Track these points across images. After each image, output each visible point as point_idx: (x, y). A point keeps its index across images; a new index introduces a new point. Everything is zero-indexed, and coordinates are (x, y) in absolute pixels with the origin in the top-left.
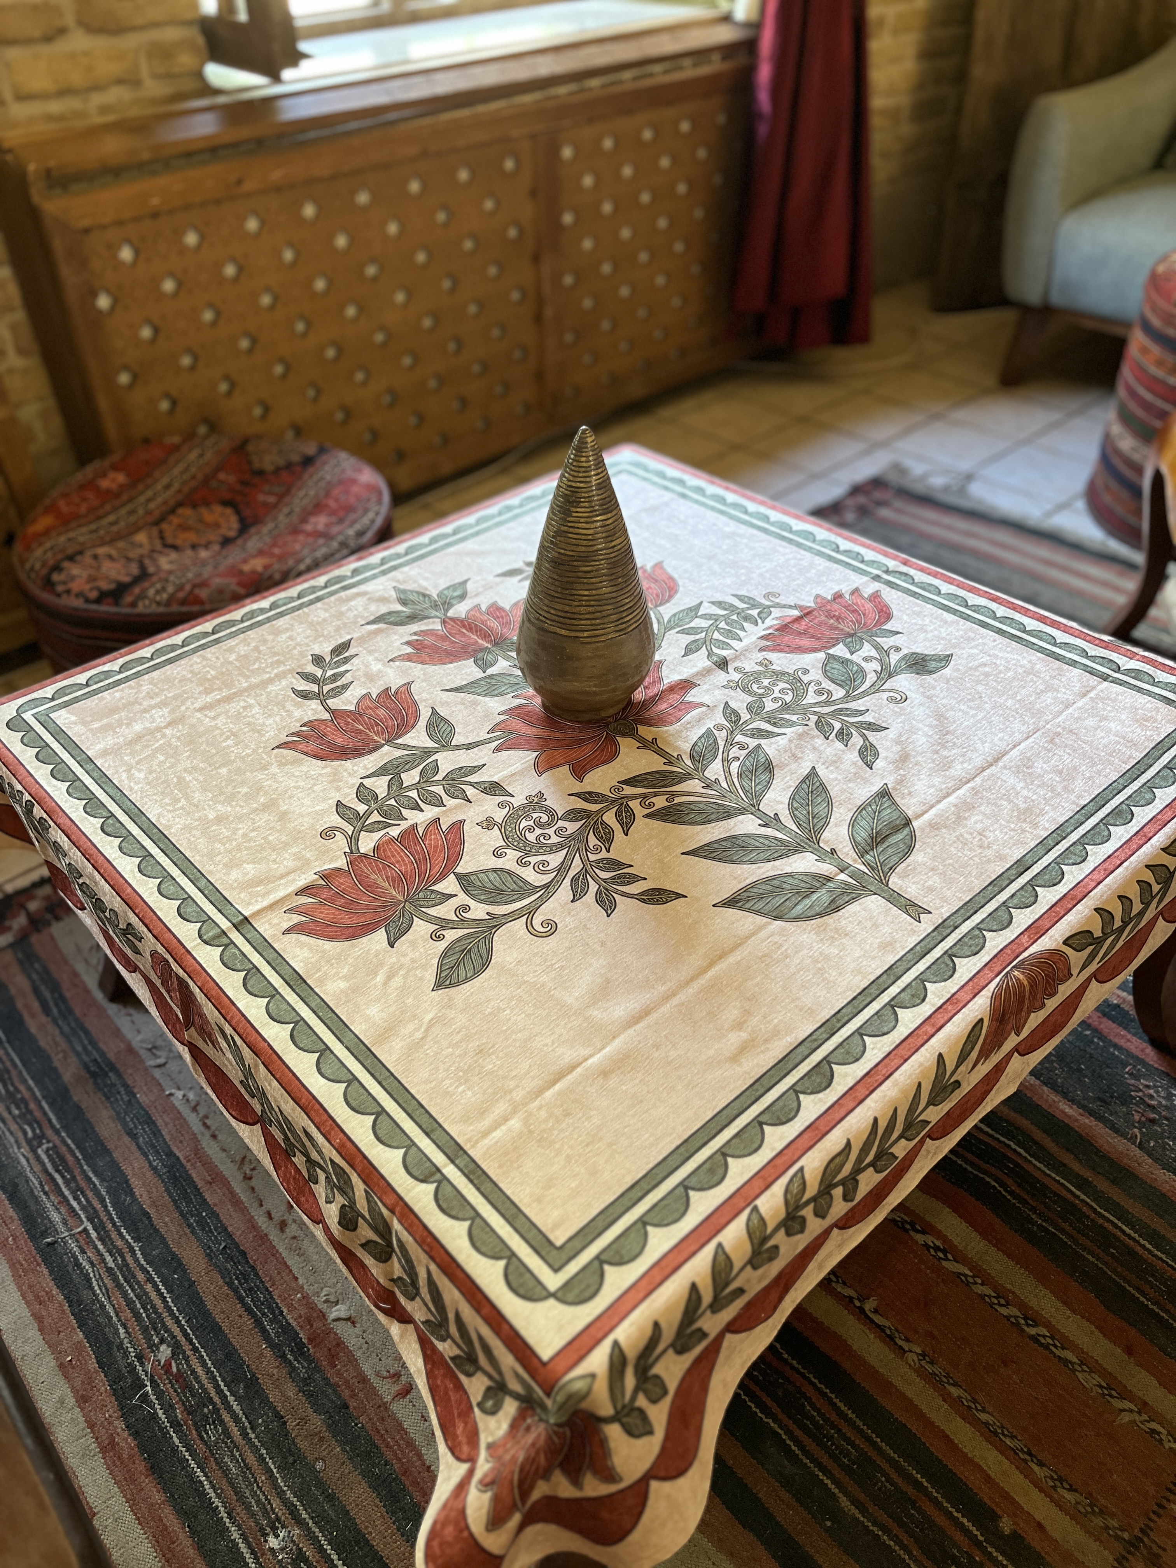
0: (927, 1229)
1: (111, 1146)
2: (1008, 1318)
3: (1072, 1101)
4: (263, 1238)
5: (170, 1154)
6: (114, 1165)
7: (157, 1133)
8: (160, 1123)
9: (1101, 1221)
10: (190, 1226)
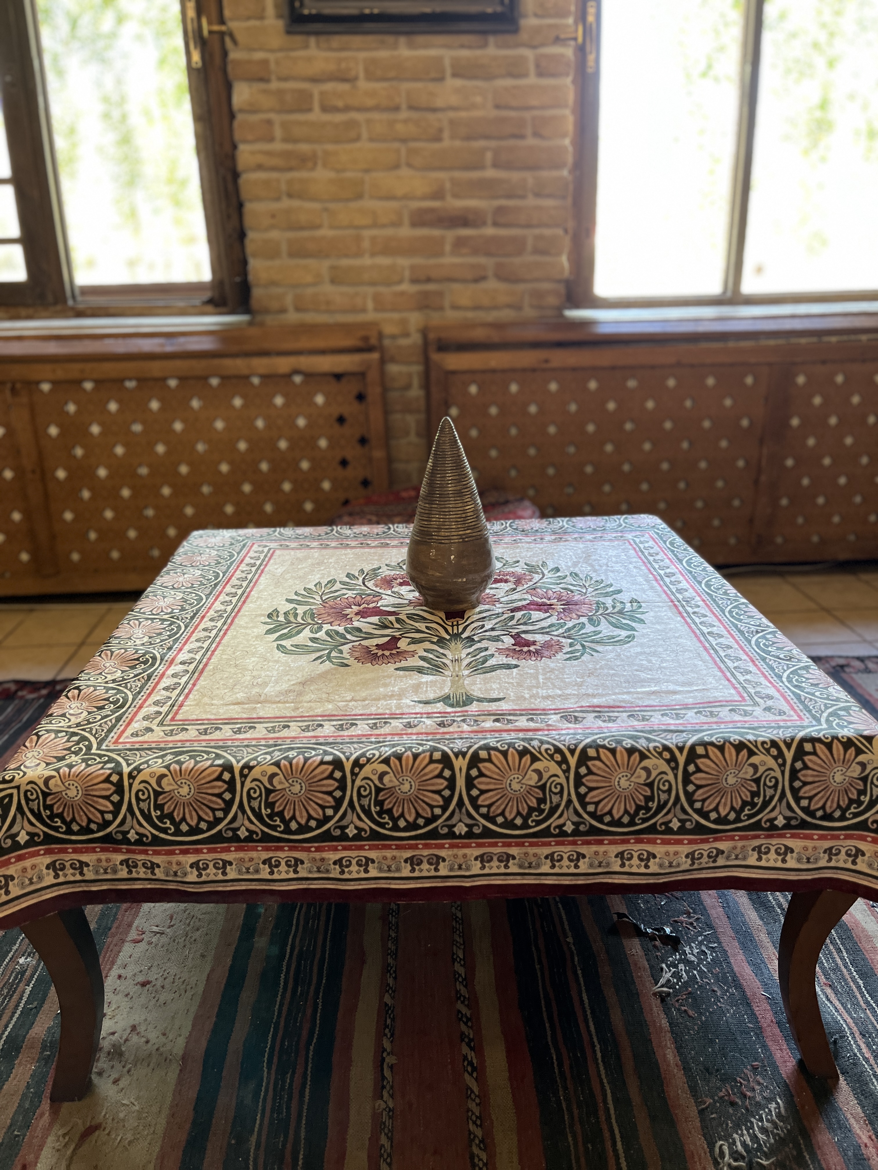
0: (478, 1049)
2: (470, 1133)
3: (681, 1053)
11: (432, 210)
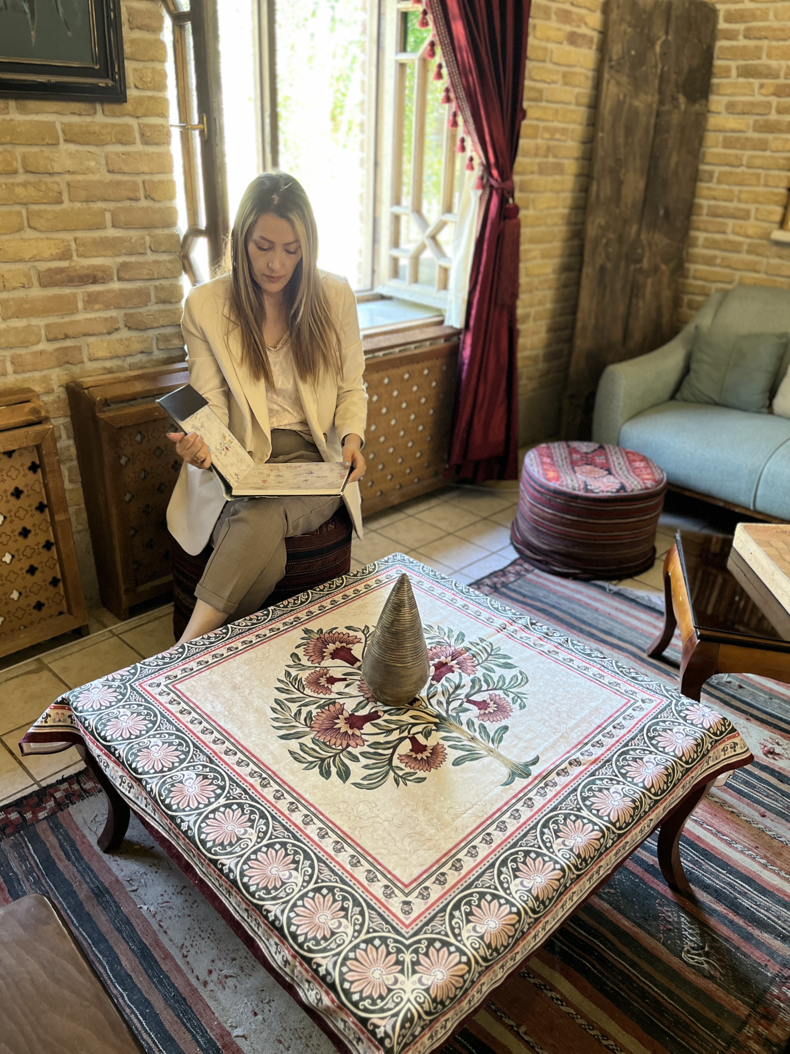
0: (553, 988)
1: (108, 937)
2: (594, 1036)
3: (629, 918)
4: (194, 991)
5: (141, 942)
6: (110, 948)
7: (133, 930)
8: (135, 924)
9: (642, 984)
10: (154, 983)
11: (61, 270)
